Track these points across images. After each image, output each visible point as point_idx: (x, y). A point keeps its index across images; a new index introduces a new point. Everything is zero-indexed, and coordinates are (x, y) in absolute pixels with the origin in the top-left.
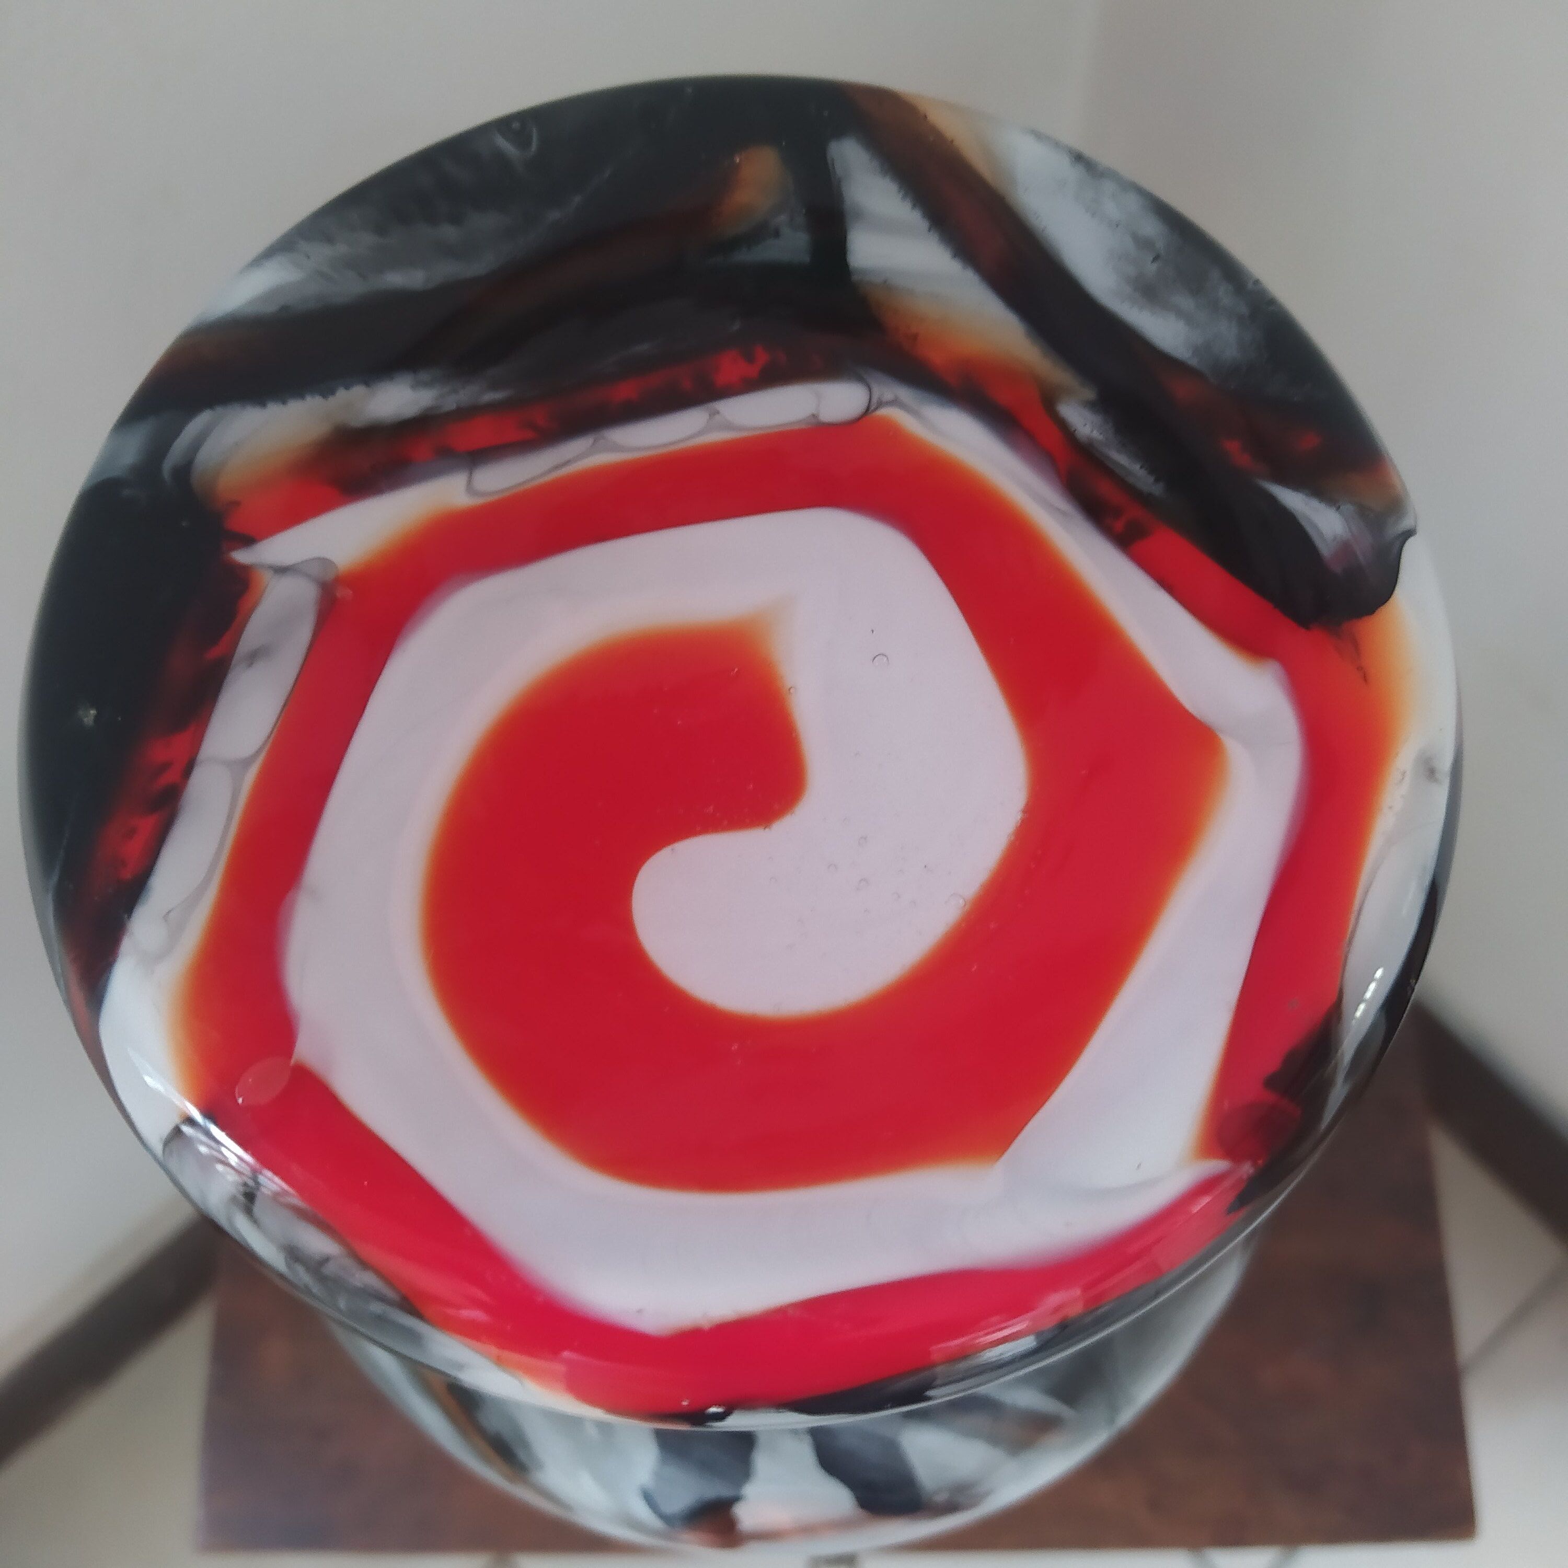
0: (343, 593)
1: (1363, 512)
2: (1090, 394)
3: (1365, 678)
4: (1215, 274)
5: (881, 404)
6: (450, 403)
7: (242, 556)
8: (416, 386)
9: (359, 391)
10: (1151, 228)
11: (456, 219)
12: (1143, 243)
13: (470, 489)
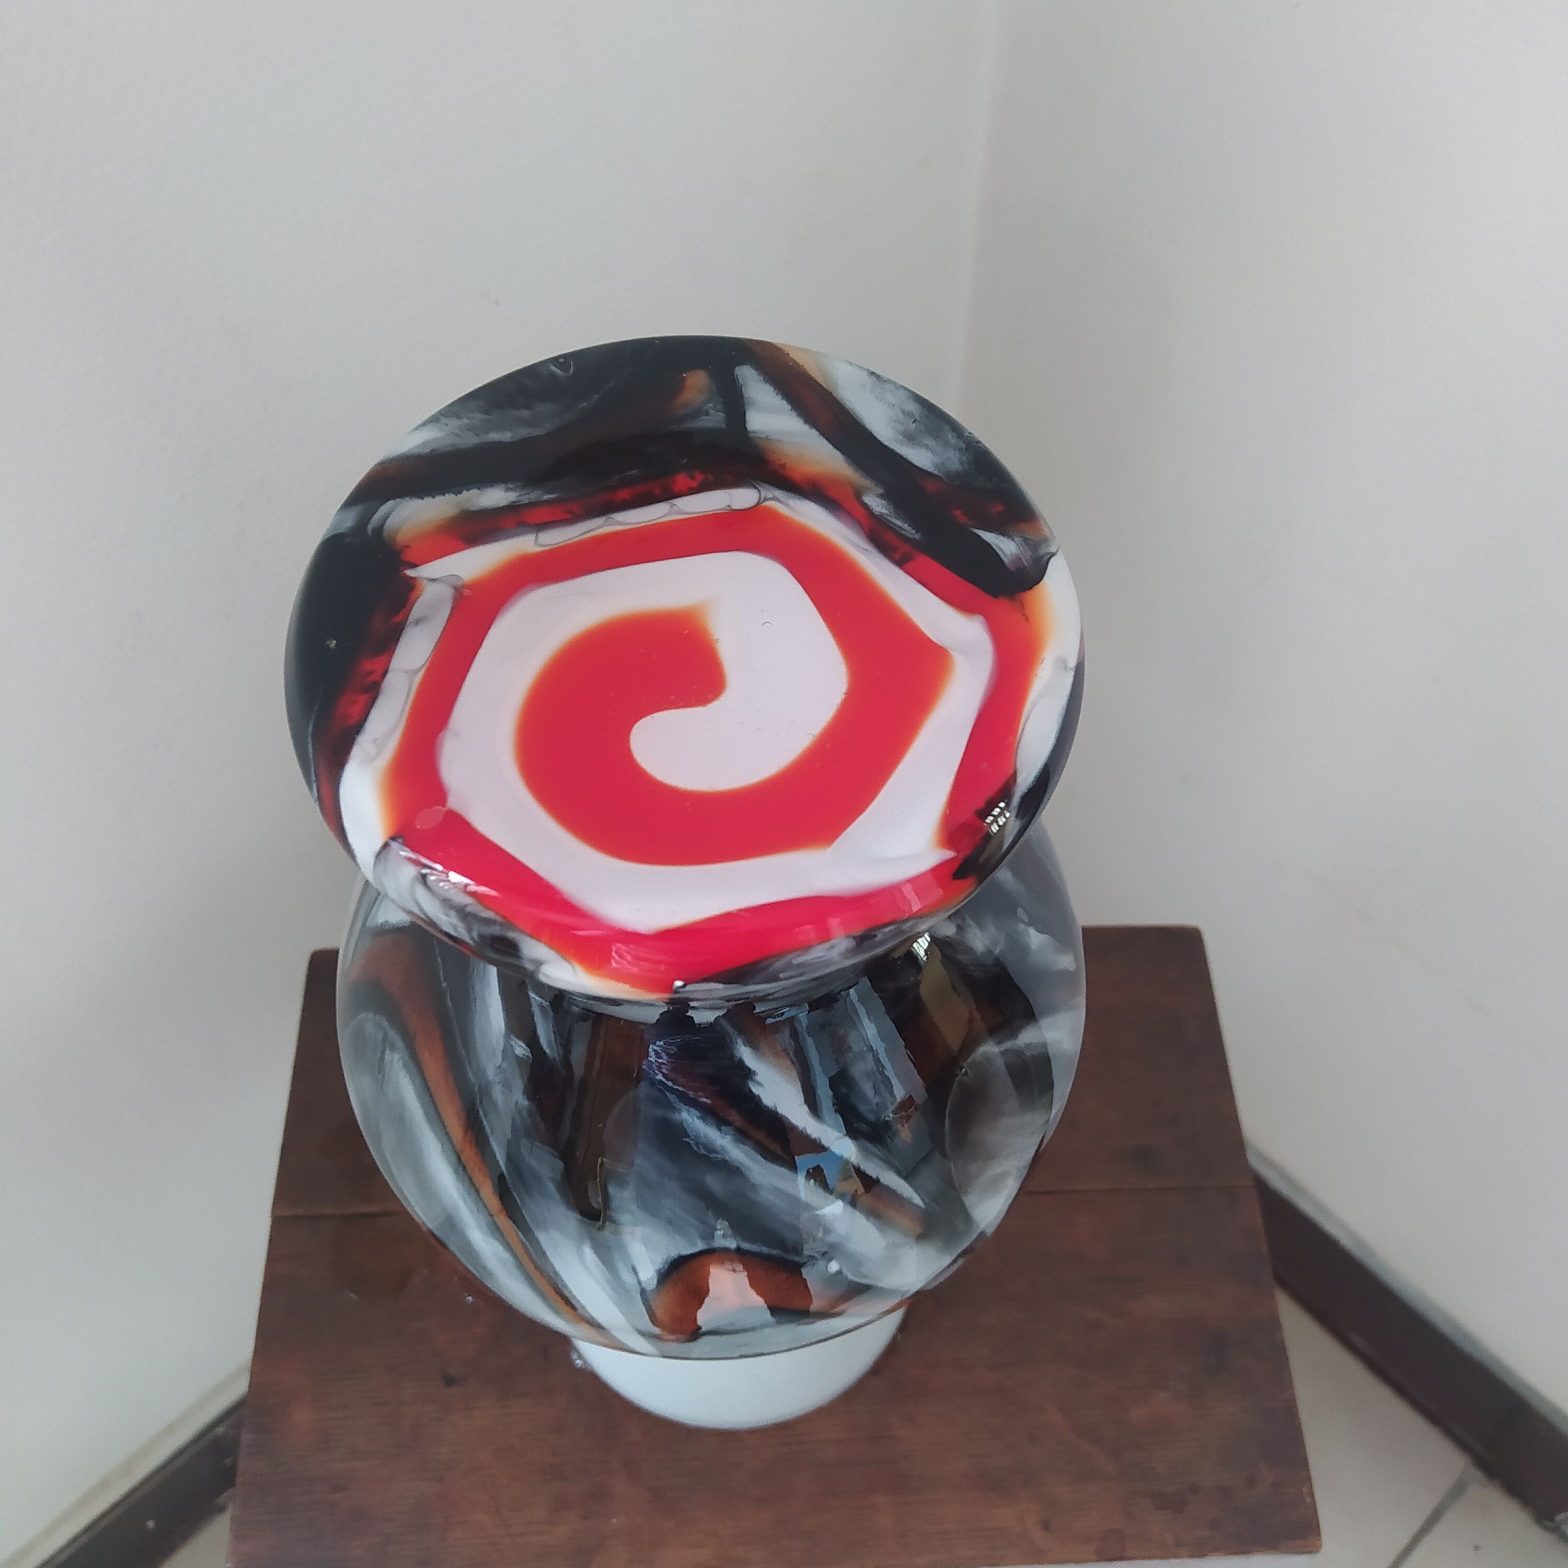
0: (467, 592)
1: (1026, 540)
2: (881, 491)
3: (1027, 619)
4: (947, 428)
5: (766, 499)
6: (525, 499)
7: (410, 573)
8: (506, 490)
9: (474, 492)
10: (912, 407)
11: (528, 407)
12: (908, 414)
13: (536, 542)
